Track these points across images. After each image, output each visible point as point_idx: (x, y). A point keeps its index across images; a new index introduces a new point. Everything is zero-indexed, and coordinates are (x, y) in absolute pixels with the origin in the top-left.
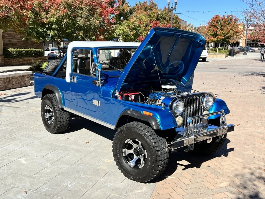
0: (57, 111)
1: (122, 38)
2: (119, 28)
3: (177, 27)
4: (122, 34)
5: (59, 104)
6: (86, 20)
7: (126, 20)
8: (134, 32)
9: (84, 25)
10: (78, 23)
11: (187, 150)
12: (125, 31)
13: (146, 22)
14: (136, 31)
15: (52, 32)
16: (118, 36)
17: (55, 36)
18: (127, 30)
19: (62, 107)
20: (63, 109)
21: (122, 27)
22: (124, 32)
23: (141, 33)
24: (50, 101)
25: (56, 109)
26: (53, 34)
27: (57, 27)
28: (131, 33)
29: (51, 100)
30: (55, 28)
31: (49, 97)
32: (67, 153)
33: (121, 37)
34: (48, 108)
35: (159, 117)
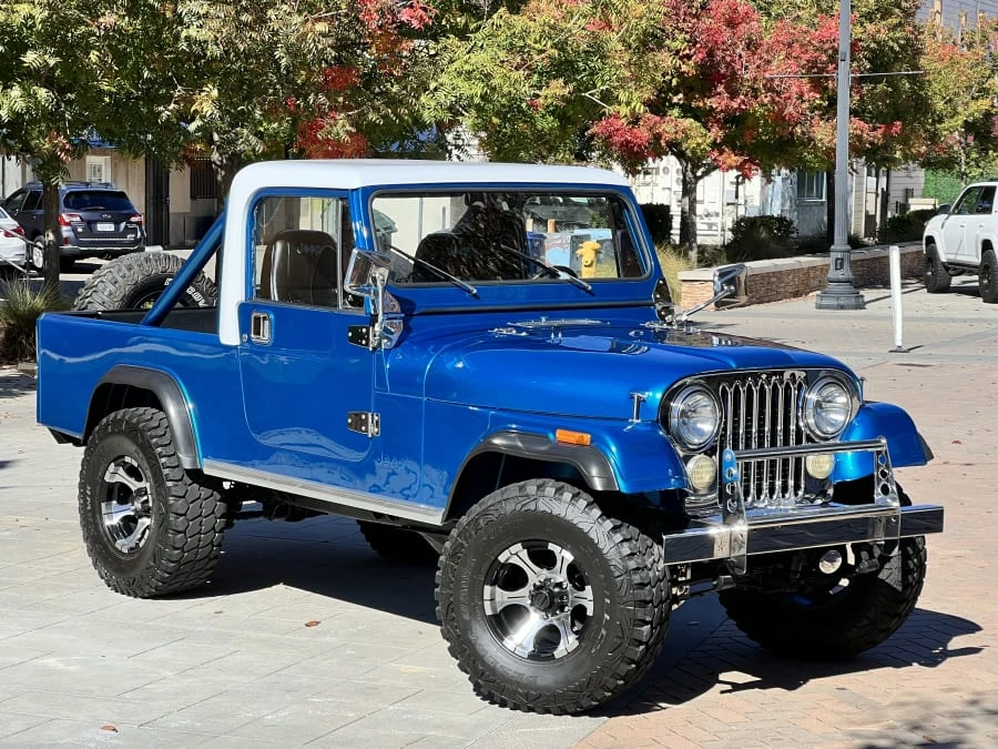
0: (170, 484)
1: (476, 128)
2: (456, 65)
3: (896, 40)
4: (477, 100)
5: (182, 450)
6: (245, 17)
7: (502, 10)
8: (558, 89)
9: (227, 52)
10: (188, 38)
11: (726, 582)
12: (495, 82)
13: (644, 23)
14: (571, 87)
15: (16, 92)
16: (447, 117)
17: (34, 121)
18: (515, 75)
19: (194, 462)
20: (200, 471)
21: (478, 58)
22: (493, 89)
23: (607, 97)
24: (134, 440)
25: (166, 471)
26: (20, 105)
27: (52, 62)
28: (537, 96)
29: (142, 432)
30: (37, 71)
31: (131, 418)
32: (233, 649)
33: (467, 121)
34: (117, 479)
35: (614, 449)
